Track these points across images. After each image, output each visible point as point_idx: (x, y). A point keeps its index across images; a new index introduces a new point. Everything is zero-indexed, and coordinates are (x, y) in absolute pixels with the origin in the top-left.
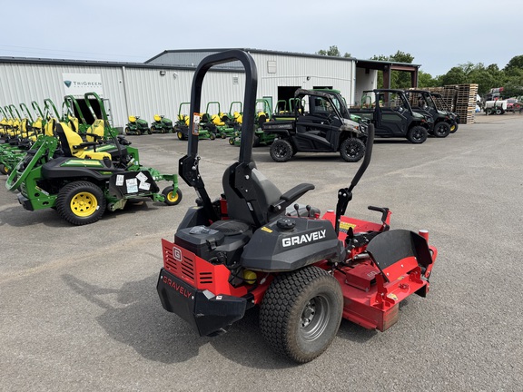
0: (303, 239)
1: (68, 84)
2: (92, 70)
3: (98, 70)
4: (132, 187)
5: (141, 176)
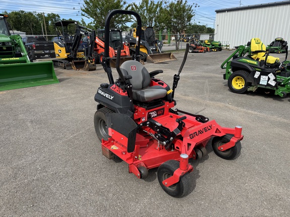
0: (103, 93)
4: (264, 81)
5: (271, 76)
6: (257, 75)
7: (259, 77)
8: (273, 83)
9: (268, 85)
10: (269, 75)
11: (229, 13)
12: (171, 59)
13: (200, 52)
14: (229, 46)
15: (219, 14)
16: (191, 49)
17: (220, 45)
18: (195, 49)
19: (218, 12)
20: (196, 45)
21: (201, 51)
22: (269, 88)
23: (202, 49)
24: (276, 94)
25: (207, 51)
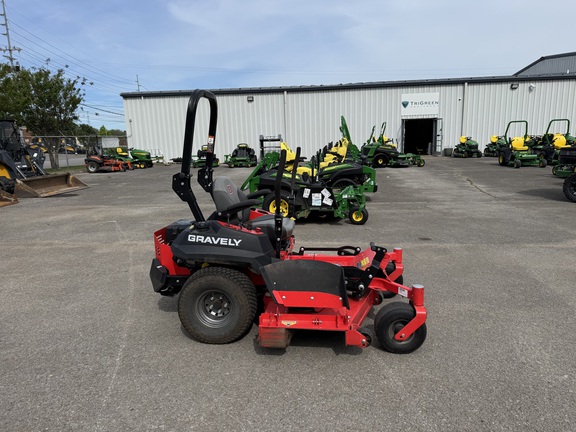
0: (208, 239)
1: (405, 105)
2: (432, 89)
3: (437, 88)
4: (316, 200)
5: (326, 192)
6: (306, 193)
7: (310, 196)
8: (329, 202)
9: (323, 205)
10: (323, 192)
11: (147, 100)
12: (70, 186)
13: (115, 171)
14: (162, 158)
15: (129, 101)
16: (92, 166)
17: (149, 156)
18: (101, 164)
19: (126, 96)
20: (102, 157)
21: (117, 168)
22: (325, 209)
23: (117, 165)
24: (336, 215)
25: (128, 168)
